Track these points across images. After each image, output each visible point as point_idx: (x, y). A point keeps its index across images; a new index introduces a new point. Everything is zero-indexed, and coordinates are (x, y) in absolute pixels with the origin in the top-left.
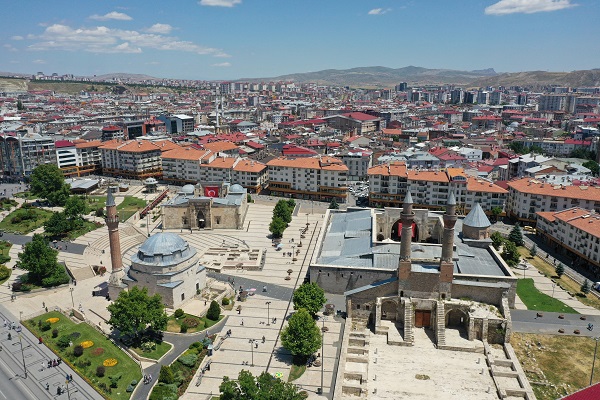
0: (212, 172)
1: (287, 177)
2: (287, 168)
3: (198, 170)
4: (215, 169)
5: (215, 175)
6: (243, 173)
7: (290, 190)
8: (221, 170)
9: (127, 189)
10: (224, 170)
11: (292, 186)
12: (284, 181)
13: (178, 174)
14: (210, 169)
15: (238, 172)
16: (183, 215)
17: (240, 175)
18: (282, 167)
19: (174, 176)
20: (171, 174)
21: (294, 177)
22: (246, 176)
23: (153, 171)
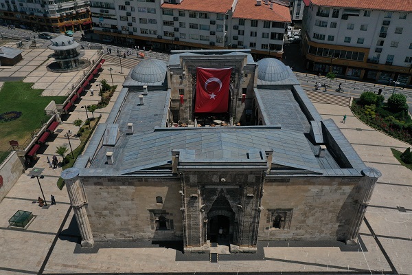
0: (187, 20)
1: (362, 34)
2: (367, 13)
3: (159, 17)
4: (193, 15)
5: (192, 26)
6: (255, 23)
7: (363, 64)
8: (205, 15)
9: (19, 58)
10: (213, 18)
11: (372, 55)
12: (354, 42)
13: (121, 24)
14: (181, 13)
15: (242, 21)
16: (155, 205)
17: (248, 28)
18: (354, 12)
19: (114, 27)
20: (108, 23)
21: (383, 35)
22: (260, 29)
23: (78, 16)
